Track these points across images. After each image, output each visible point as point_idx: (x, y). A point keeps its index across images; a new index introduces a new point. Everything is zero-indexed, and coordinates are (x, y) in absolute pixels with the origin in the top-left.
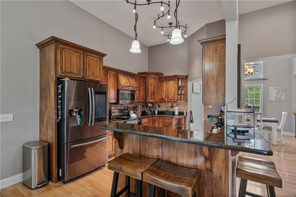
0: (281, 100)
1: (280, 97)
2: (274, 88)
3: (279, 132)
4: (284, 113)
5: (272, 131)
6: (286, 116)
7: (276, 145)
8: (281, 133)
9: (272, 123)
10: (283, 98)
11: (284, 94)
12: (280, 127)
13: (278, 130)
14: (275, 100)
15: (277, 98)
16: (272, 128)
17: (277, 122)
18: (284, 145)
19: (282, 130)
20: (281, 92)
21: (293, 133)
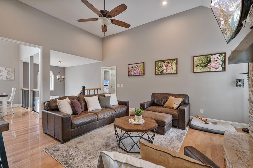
0: (11, 79)
1: (10, 77)
2: (5, 68)
3: (9, 104)
4: (13, 89)
5: (3, 104)
6: (15, 90)
7: (6, 116)
8: (11, 105)
9: (3, 97)
10: (13, 78)
11: (14, 74)
12: (10, 100)
13: (9, 103)
14: (6, 79)
15: (7, 78)
16: (3, 101)
17: (7, 96)
18: (13, 114)
19: (12, 102)
20: (11, 72)
21: (21, 104)
